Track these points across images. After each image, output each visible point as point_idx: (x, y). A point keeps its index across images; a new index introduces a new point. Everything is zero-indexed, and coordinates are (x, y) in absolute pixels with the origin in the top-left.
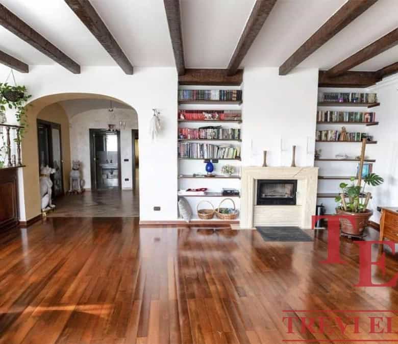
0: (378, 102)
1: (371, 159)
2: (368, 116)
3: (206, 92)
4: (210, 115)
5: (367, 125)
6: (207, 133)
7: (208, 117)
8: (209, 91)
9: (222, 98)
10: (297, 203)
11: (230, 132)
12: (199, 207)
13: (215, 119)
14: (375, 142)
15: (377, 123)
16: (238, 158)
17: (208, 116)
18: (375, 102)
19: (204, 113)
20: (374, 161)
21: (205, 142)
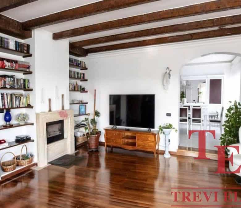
0: (87, 67)
1: (85, 102)
2: (82, 75)
3: (5, 40)
4: (9, 64)
5: (81, 81)
6: (5, 82)
7: (7, 66)
8: (7, 39)
9: (17, 49)
10: (65, 138)
11: (22, 82)
12: (2, 160)
13: (13, 68)
14: (87, 92)
15: (87, 80)
16: (29, 106)
17: (8, 64)
18: (85, 67)
19: (5, 61)
20: (87, 103)
21: (5, 91)
